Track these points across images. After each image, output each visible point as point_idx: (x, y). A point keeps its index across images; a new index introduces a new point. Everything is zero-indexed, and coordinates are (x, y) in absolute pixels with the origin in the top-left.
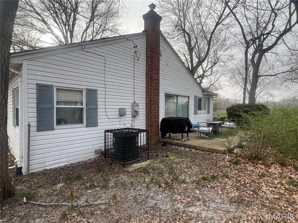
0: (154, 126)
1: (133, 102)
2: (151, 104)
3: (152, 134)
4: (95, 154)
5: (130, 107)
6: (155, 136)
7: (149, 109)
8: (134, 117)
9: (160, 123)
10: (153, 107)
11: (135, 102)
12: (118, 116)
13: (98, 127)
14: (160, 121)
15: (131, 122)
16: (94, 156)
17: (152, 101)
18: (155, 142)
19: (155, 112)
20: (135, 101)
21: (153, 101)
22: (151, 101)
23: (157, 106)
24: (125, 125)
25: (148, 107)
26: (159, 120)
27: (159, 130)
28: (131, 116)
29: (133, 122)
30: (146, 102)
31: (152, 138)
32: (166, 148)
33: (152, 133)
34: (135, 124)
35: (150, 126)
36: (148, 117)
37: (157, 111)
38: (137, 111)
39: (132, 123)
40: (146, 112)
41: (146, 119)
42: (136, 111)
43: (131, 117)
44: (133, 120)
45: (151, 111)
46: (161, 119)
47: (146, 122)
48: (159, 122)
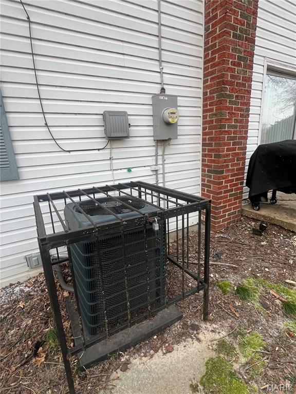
0: (228, 171)
1: (156, 89)
2: (223, 97)
3: (221, 198)
4: (28, 269)
5: (148, 110)
6: (230, 200)
7: (215, 115)
8: (162, 142)
9: (247, 161)
10: (228, 108)
11: (163, 90)
12: (101, 143)
13: (20, 183)
14: (249, 154)
15: (151, 161)
16: (26, 274)
17: (227, 83)
18: (229, 219)
19: (235, 127)
20: (165, 87)
21: (231, 84)
22: (223, 83)
23: (243, 104)
24: (129, 170)
25: (211, 110)
26: (245, 153)
27: (242, 183)
28: (150, 141)
29: (160, 162)
30: (205, 94)
31: (222, 207)
32: (271, 245)
33: (221, 193)
34: (166, 166)
35: (216, 172)
36: (210, 145)
37: (241, 121)
38: (170, 120)
39: (156, 165)
40: (204, 129)
41: (204, 150)
42: (168, 124)
43: (154, 144)
44: (160, 153)
45: (221, 121)
46: (251, 148)
47: (203, 160)
48: (244, 159)
